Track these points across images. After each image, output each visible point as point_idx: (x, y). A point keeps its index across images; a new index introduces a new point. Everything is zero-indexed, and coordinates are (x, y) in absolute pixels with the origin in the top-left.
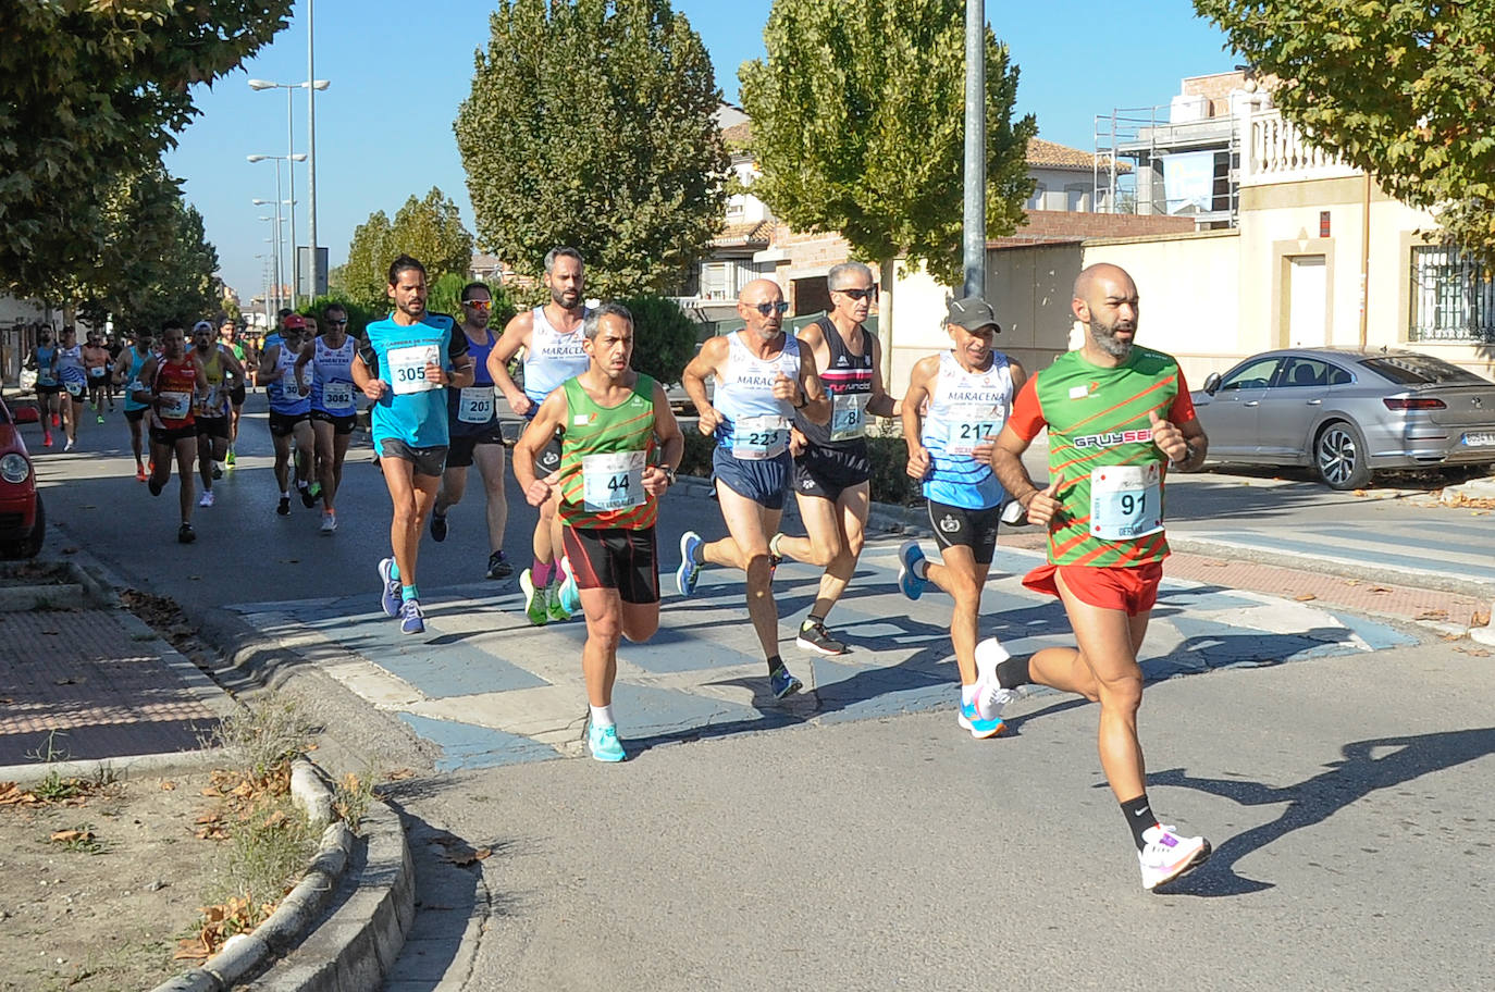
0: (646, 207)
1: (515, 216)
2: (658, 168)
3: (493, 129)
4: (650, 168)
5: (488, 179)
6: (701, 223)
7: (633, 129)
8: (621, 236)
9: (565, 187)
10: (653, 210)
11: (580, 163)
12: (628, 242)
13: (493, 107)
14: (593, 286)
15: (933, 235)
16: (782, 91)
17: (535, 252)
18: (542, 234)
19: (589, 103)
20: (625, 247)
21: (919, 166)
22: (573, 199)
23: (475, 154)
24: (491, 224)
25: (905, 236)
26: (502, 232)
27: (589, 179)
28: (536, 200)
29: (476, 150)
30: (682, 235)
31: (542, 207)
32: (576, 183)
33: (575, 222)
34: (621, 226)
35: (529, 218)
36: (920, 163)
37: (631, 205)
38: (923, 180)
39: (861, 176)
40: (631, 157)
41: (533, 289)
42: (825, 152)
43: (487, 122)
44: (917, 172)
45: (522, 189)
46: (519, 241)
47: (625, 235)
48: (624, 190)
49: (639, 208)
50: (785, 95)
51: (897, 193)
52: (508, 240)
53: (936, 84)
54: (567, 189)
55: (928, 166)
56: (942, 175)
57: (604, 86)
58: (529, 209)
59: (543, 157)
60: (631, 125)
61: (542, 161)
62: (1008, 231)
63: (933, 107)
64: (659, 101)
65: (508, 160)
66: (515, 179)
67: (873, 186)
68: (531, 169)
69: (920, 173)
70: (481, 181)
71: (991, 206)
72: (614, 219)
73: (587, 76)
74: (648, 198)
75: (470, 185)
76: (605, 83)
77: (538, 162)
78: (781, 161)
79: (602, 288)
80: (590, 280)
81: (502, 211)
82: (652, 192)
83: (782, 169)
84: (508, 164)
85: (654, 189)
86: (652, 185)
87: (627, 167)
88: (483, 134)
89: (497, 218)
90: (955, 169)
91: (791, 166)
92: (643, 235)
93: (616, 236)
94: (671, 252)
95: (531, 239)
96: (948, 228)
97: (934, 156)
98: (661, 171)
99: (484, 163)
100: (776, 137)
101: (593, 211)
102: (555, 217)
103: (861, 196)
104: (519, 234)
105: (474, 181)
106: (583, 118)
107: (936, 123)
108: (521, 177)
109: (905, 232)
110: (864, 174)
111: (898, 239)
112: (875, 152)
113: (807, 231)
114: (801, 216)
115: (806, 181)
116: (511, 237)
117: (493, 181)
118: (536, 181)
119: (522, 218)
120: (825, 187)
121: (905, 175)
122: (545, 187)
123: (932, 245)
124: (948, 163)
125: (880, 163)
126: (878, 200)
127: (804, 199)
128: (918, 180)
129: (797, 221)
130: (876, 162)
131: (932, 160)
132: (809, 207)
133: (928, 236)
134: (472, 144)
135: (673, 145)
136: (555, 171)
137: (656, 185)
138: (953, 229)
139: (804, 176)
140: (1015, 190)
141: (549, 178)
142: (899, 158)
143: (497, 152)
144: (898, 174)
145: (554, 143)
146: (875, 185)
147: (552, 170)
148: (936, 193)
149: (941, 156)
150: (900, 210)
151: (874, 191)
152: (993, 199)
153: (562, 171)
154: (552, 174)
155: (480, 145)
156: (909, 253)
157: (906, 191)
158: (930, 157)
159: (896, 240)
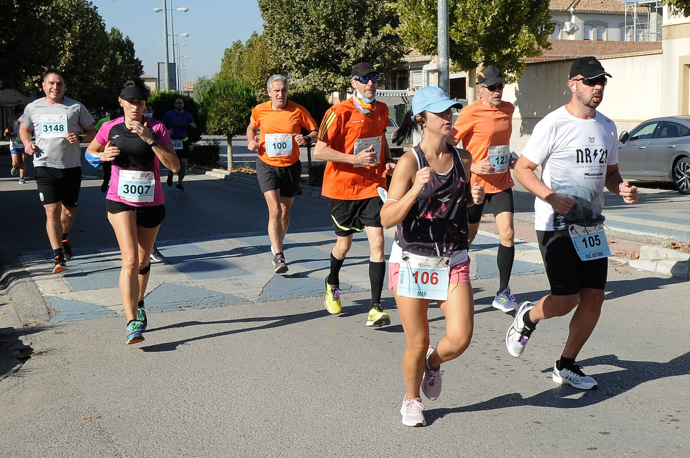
0: (362, 40)
1: (290, 45)
2: (370, 18)
5: (275, 24)
6: (394, 49)
8: (350, 55)
9: (317, 28)
10: (366, 41)
11: (325, 14)
12: (353, 60)
14: (334, 84)
15: (495, 55)
17: (303, 65)
18: (305, 56)
20: (351, 62)
21: (485, 17)
22: (322, 35)
23: (267, 10)
24: (278, 49)
26: (283, 54)
27: (331, 24)
28: (301, 36)
29: (268, 7)
30: (383, 56)
31: (304, 40)
32: (323, 26)
33: (323, 48)
34: (349, 50)
35: (298, 46)
36: (487, 16)
37: (354, 38)
38: (488, 25)
39: (454, 23)
40: (354, 11)
41: (302, 87)
42: (434, 10)
44: (485, 20)
45: (294, 29)
46: (293, 59)
47: (351, 55)
48: (350, 31)
49: (359, 40)
51: (473, 32)
52: (288, 59)
55: (491, 17)
56: (499, 22)
58: (297, 41)
59: (305, 11)
61: (304, 14)
62: (538, 53)
65: (285, 13)
66: (289, 24)
67: (459, 28)
68: (299, 18)
69: (486, 21)
70: (271, 25)
71: (526, 39)
72: (345, 47)
74: (364, 35)
75: (265, 27)
77: (302, 14)
79: (339, 86)
80: (333, 81)
81: (283, 42)
82: (366, 31)
84: (285, 16)
85: (367, 29)
86: (366, 27)
87: (352, 17)
89: (281, 46)
90: (507, 19)
92: (361, 56)
93: (348, 56)
94: (377, 65)
95: (299, 58)
96: (503, 52)
97: (494, 12)
98: (371, 19)
99: (272, 15)
101: (333, 42)
102: (312, 45)
103: (454, 34)
104: (293, 55)
105: (268, 25)
108: (293, 23)
109: (479, 54)
110: (456, 22)
112: (461, 10)
113: (429, 54)
114: (422, 46)
115: (424, 27)
116: (289, 56)
117: (277, 25)
118: (301, 24)
119: (294, 46)
120: (433, 30)
121: (478, 22)
122: (306, 29)
123: (495, 61)
124: (502, 15)
125: (464, 16)
126: (464, 37)
127: (423, 36)
128: (486, 25)
129: (421, 49)
130: (462, 15)
131: (493, 14)
132: (425, 40)
133: (492, 56)
134: (265, 4)
135: (378, 4)
136: (311, 19)
137: (368, 27)
138: (506, 52)
139: (422, 24)
140: (544, 30)
141: (308, 24)
142: (475, 13)
143: (279, 9)
144: (475, 21)
145: (309, 3)
146: (461, 28)
147: (310, 19)
148: (497, 32)
149: (498, 12)
150: (476, 42)
151: (461, 31)
152: (527, 35)
153: (315, 20)
154: (310, 21)
155: (270, 5)
156: (483, 65)
157: (479, 31)
158: (492, 12)
159: (474, 59)
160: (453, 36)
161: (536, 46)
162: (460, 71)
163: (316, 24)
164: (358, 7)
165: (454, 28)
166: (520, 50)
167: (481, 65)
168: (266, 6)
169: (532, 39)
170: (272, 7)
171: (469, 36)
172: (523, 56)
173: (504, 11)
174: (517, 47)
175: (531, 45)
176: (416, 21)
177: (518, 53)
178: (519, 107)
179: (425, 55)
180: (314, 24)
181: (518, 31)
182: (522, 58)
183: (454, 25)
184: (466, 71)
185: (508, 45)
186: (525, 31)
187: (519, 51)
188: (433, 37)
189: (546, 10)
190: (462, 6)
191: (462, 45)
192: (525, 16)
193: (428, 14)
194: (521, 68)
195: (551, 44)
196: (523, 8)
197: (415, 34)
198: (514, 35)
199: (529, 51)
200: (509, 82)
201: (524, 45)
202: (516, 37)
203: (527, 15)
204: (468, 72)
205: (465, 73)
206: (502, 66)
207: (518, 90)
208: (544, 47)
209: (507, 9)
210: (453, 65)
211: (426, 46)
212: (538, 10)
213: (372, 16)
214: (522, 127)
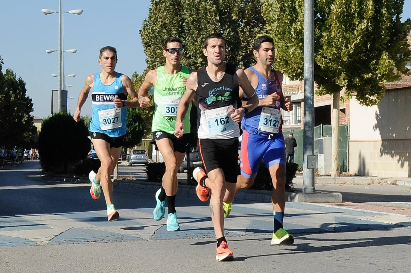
2: (243, 53)
3: (158, 32)
4: (238, 52)
5: (156, 58)
7: (229, 32)
9: (194, 62)
13: (159, 21)
15: (357, 80)
16: (281, 8)
19: (206, 19)
21: (349, 45)
23: (150, 46)
25: (342, 81)
29: (150, 43)
36: (350, 44)
38: (351, 52)
39: (320, 50)
42: (301, 38)
43: (156, 29)
44: (348, 48)
50: (282, 9)
51: (337, 58)
53: (357, 3)
54: (196, 63)
55: (353, 45)
56: (361, 49)
57: (214, 10)
60: (228, 30)
62: (397, 78)
63: (356, 15)
64: (243, 18)
67: (325, 55)
69: (350, 48)
70: (153, 60)
71: (386, 64)
73: (206, 5)
75: (147, 61)
76: (214, 8)
78: (281, 44)
82: (239, 65)
83: (282, 48)
85: (240, 63)
86: (239, 61)
88: (153, 35)
90: (368, 46)
91: (286, 46)
96: (365, 76)
97: (356, 40)
98: (243, 54)
99: (154, 50)
100: (278, 31)
103: (320, 60)
105: (150, 59)
106: (203, 26)
107: (357, 23)
109: (342, 79)
110: (321, 49)
111: (339, 82)
112: (326, 38)
113: (297, 79)
114: (290, 71)
115: (292, 53)
120: (301, 56)
121: (342, 49)
122: (184, 62)
123: (358, 85)
124: (364, 43)
125: (329, 44)
126: (329, 63)
127: (292, 62)
128: (349, 52)
129: (289, 73)
130: (327, 43)
131: (356, 42)
132: (293, 65)
133: (355, 80)
134: (148, 41)
135: (250, 40)
136: (190, 54)
137: (241, 61)
138: (368, 76)
139: (291, 51)
140: (403, 57)
141: (186, 58)
142: (339, 41)
143: (161, 45)
144: (339, 49)
145: (188, 39)
146: (326, 54)
147: (188, 54)
148: (359, 59)
149: (360, 40)
150: (340, 67)
151: (326, 58)
152: (387, 61)
153: (193, 54)
154: (188, 55)
155: (152, 41)
156: (346, 89)
157: (342, 57)
158: (355, 40)
159: (338, 82)
160: (319, 61)
161: (395, 71)
162: (325, 94)
163: (194, 58)
164: (232, 44)
165: (320, 54)
166: (381, 74)
167: (344, 89)
168: (149, 42)
169: (392, 65)
170: (154, 43)
171: (334, 61)
172: (383, 81)
173: (365, 39)
174: (378, 72)
175: (391, 70)
176: (285, 49)
177: (379, 77)
178: (379, 129)
179: (293, 80)
180: (192, 58)
181: (378, 57)
182: (382, 82)
183: (319, 51)
184: (330, 94)
185: (369, 70)
186: (385, 57)
187: (379, 75)
188: (301, 62)
189: (405, 39)
190: (327, 35)
191: (327, 70)
192: (385, 44)
193: (296, 42)
194: (381, 91)
195: (409, 70)
196: (383, 37)
197: (284, 60)
198: (375, 61)
199: (390, 76)
200: (370, 104)
201: (384, 70)
202: (377, 63)
203: (387, 44)
204: (332, 95)
205: (330, 96)
206: (364, 89)
207: (379, 114)
208: (403, 73)
209: (368, 37)
210: (319, 88)
211: (294, 71)
212: (397, 39)
213: (245, 51)
214: (382, 148)
